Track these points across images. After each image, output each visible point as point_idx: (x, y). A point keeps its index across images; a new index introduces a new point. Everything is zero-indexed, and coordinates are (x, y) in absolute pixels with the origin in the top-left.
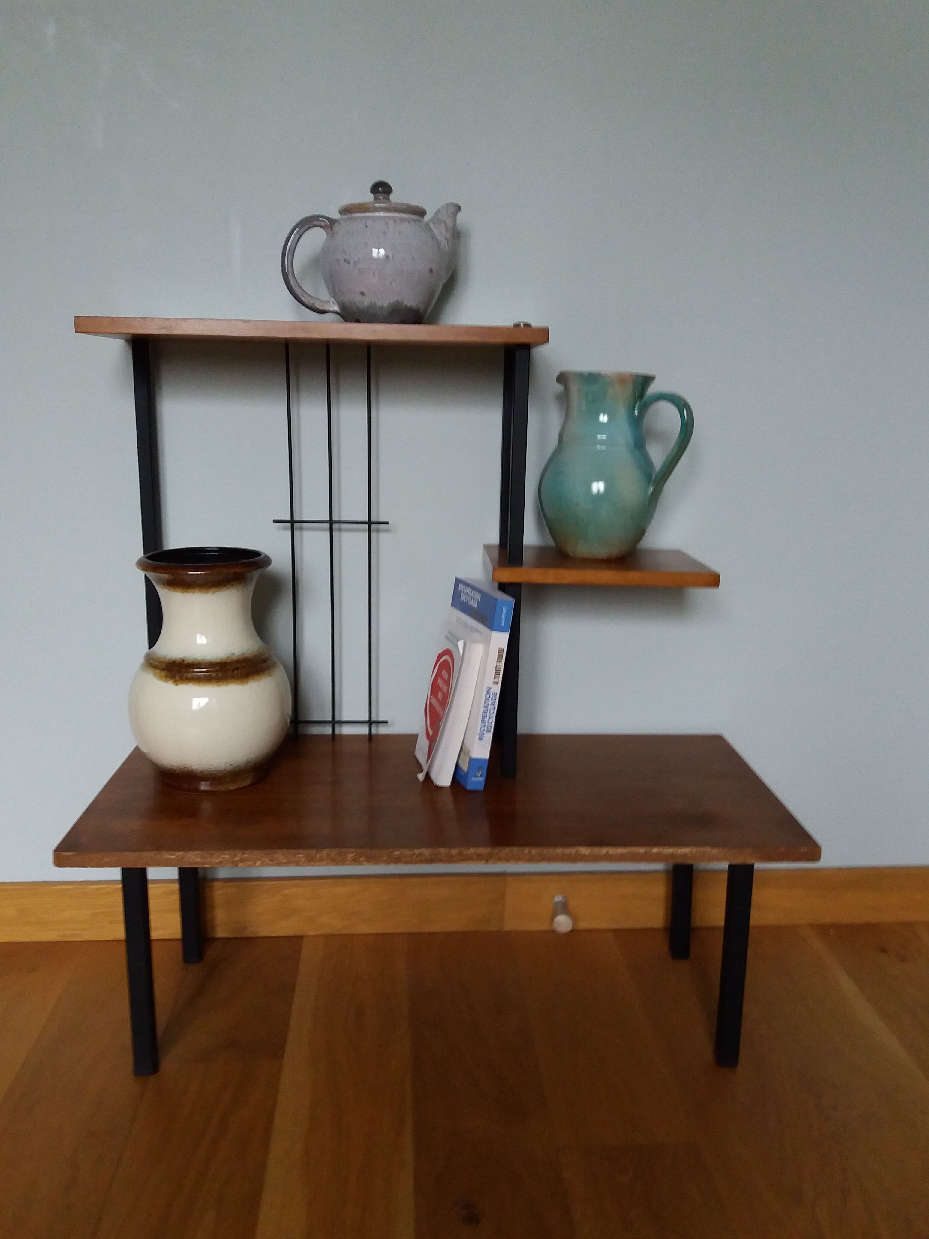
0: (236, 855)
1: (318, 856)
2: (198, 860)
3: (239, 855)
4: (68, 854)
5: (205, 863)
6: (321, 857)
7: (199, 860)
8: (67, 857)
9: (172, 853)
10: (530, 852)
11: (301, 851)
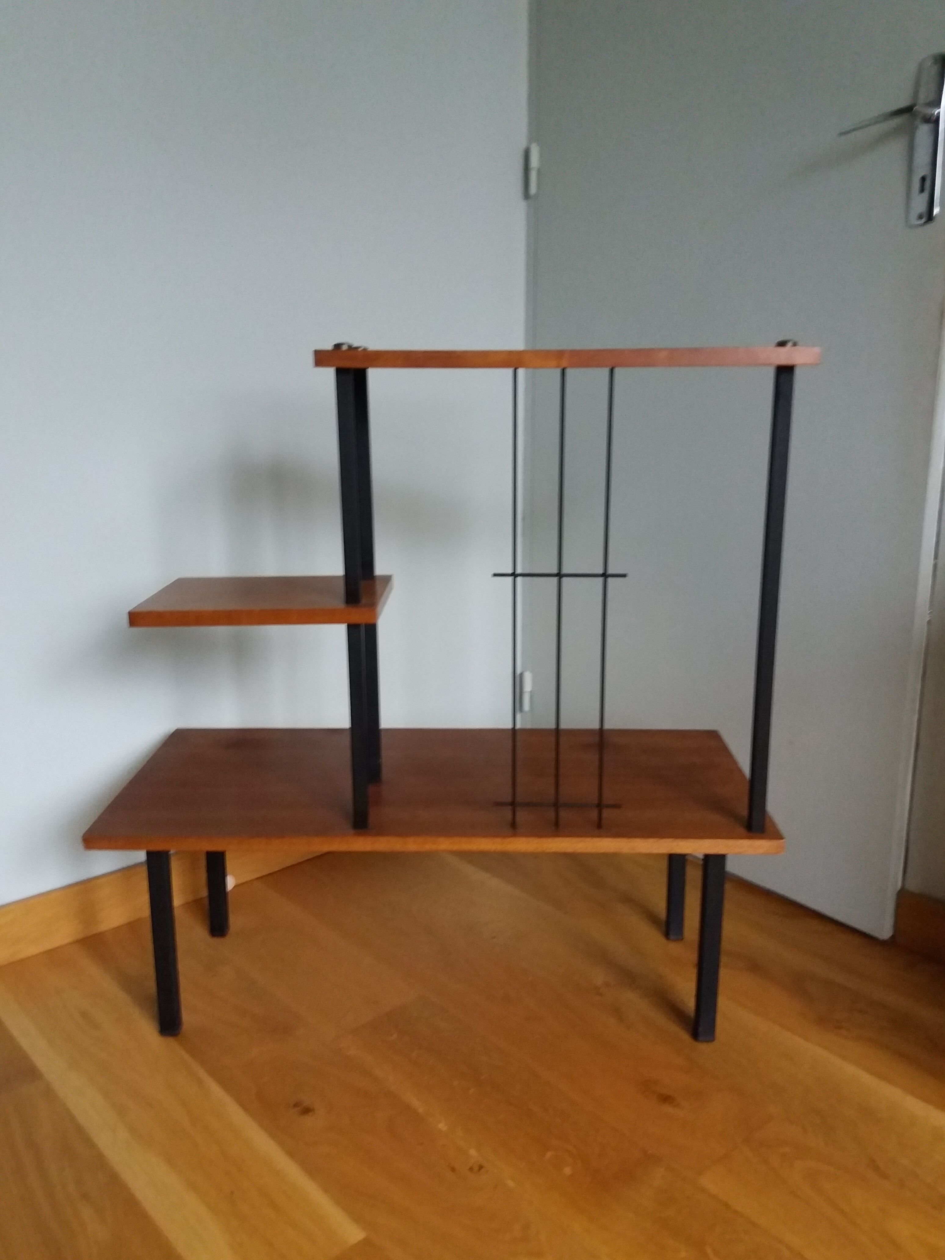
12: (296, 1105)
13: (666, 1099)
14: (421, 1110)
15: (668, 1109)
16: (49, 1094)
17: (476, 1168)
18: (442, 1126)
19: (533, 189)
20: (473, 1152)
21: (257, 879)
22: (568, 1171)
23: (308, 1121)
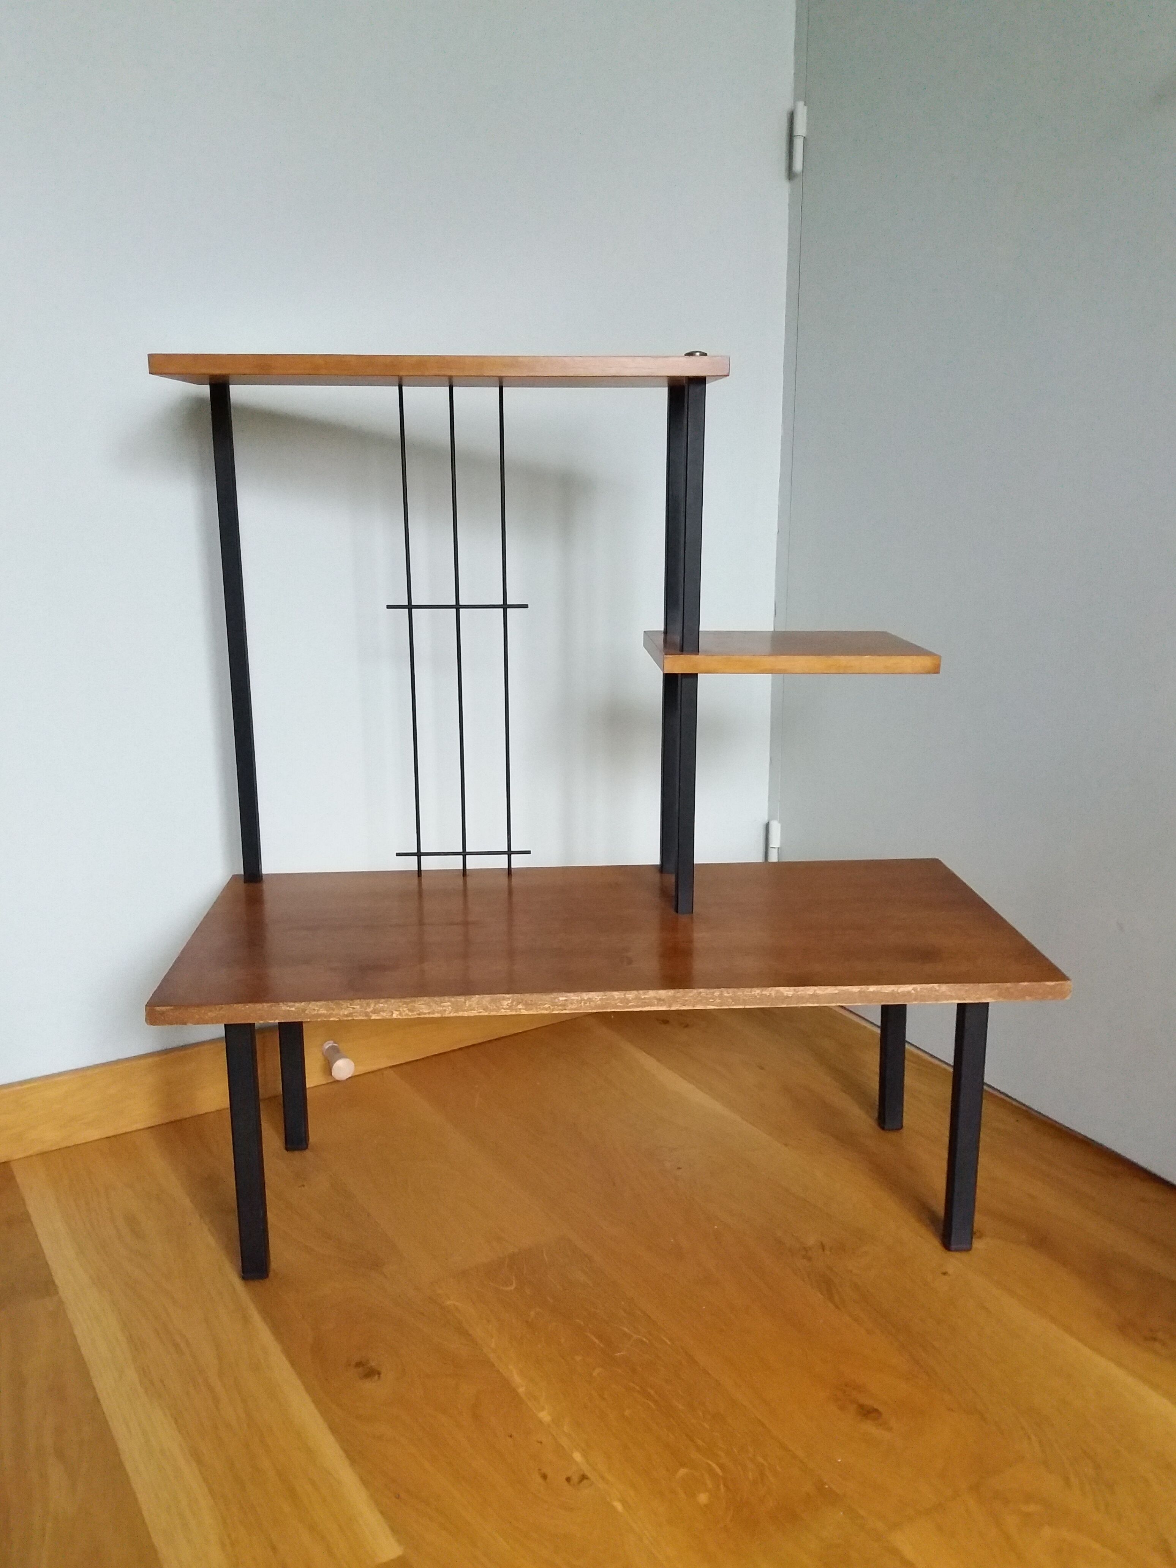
0: (368, 1005)
1: (467, 1003)
2: (323, 1012)
3: (372, 1006)
4: (164, 1008)
5: (330, 1016)
6: (470, 1006)
7: (325, 1012)
8: (162, 1013)
9: (292, 1004)
10: (721, 994)
11: (446, 998)
12: (359, 1364)
13: (868, 1413)
14: (521, 1390)
15: (869, 1427)
16: (59, 1316)
17: (575, 1479)
18: (545, 1416)
19: (798, 166)
20: (577, 1456)
21: (390, 1067)
22: (703, 1498)
23: (369, 1386)
